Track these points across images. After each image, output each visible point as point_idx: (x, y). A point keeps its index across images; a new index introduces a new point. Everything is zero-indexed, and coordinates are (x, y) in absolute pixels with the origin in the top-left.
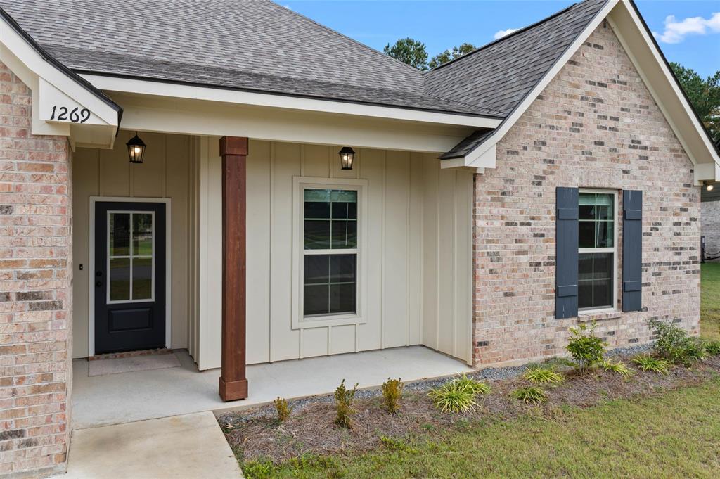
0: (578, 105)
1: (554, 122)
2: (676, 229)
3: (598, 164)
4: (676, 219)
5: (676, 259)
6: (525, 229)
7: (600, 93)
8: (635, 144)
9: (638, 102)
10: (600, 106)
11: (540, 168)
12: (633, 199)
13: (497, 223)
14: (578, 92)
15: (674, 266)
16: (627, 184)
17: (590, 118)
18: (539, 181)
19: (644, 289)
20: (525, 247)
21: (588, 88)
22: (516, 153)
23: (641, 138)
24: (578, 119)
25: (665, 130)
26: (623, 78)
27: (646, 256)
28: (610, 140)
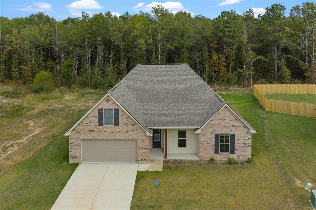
0: (220, 121)
1: (215, 124)
2: (244, 140)
3: (224, 130)
4: (244, 139)
5: (244, 145)
6: (208, 140)
7: (225, 118)
8: (233, 126)
9: (234, 119)
10: (225, 121)
11: (212, 131)
12: (233, 136)
13: (203, 139)
14: (220, 119)
15: (244, 147)
16: (231, 133)
17: (223, 122)
18: (211, 133)
19: (235, 150)
20: (208, 143)
21: (222, 118)
22: (207, 129)
23: (235, 125)
24: (220, 123)
25: (241, 123)
26: (230, 115)
27: (235, 145)
28: (227, 126)
